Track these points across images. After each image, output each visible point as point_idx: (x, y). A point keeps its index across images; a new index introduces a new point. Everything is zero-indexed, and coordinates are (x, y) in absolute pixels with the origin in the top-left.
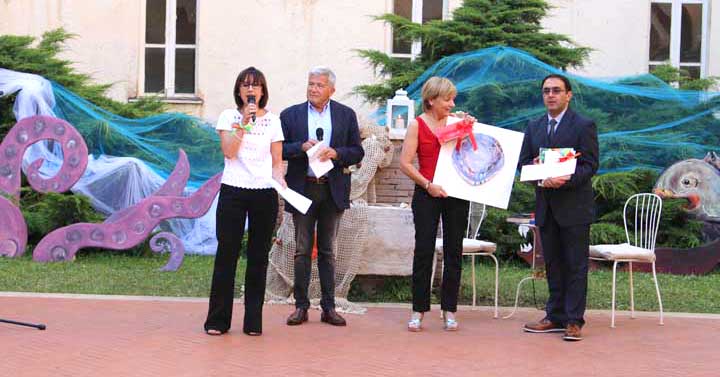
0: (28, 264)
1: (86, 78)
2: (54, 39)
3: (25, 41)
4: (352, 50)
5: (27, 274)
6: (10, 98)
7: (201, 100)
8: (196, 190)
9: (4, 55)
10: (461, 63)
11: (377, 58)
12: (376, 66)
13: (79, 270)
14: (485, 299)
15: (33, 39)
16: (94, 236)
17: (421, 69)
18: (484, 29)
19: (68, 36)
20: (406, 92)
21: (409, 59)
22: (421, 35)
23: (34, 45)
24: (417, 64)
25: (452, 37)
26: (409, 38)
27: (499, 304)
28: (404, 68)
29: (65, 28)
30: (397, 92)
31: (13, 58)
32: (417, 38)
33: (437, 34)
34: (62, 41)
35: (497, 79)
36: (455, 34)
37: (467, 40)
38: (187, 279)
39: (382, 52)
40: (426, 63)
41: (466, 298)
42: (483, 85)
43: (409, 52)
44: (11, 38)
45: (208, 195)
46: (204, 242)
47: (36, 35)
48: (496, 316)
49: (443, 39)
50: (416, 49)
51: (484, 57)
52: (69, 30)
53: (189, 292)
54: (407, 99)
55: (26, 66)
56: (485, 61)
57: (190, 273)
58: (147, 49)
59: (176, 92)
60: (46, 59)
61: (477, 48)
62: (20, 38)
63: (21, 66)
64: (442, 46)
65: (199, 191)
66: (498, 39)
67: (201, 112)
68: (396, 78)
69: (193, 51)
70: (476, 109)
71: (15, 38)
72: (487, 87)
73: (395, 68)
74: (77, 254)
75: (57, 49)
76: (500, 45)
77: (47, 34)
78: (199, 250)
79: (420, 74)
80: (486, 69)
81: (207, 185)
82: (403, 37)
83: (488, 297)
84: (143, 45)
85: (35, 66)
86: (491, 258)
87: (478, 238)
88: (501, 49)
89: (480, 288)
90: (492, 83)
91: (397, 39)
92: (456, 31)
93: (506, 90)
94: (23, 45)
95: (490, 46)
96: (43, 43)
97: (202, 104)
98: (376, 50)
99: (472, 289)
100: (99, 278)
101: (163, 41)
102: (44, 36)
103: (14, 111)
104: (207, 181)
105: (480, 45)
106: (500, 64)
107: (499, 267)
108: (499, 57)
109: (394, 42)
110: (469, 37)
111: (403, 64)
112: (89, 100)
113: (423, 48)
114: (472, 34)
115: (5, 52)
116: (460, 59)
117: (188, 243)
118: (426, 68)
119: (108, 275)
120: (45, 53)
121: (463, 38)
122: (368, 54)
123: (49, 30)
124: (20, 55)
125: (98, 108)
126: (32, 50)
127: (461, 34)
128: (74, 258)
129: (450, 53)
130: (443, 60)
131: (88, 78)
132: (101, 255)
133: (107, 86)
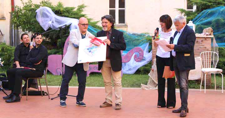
0: (75, 78)
1: (91, 20)
2: (81, 8)
3: (72, 9)
4: (175, 9)
5: (75, 81)
6: (68, 26)
7: (126, 25)
8: (126, 54)
9: (66, 13)
10: (210, 12)
11: (182, 11)
12: (182, 14)
13: (90, 79)
14: (219, 87)
15: (75, 8)
16: (95, 68)
17: (196, 14)
18: (217, 1)
19: (85, 6)
20: (192, 22)
21: (192, 11)
22: (196, 3)
23: (75, 10)
24: (195, 12)
25: (207, 4)
26: (192, 4)
27: (223, 89)
28: (191, 14)
29: (85, 4)
30: (189, 22)
31: (69, 14)
32: (195, 4)
33: (201, 3)
34: (84, 8)
35: (221, 17)
36: (207, 3)
37: (211, 4)
38: (124, 81)
39: (184, 9)
40: (198, 12)
41: (213, 87)
42: (217, 19)
43: (192, 9)
44: (68, 8)
45: (130, 55)
46: (129, 70)
47: (76, 7)
48: (223, 93)
49: (203, 5)
50: (195, 8)
51: (217, 10)
52: (85, 5)
53: (125, 86)
54: (192, 24)
55: (73, 16)
56: (217, 11)
57: (125, 80)
58: (110, 10)
59: (119, 23)
60: (79, 14)
61: (214, 7)
62: (71, 8)
63: (72, 16)
64: (203, 7)
65: (127, 54)
66: (221, 4)
67: (127, 29)
68: (188, 17)
69: (124, 10)
70: (215, 27)
71: (70, 8)
72: (218, 19)
73: (188, 14)
74: (90, 74)
75: (82, 11)
76: (222, 6)
77: (79, 6)
78: (127, 72)
79: (196, 16)
80: (217, 14)
81: (130, 52)
82: (190, 4)
83: (220, 87)
84: (109, 9)
85: (76, 16)
86: (220, 74)
87: (216, 68)
88: (222, 7)
89: (217, 84)
90: (220, 18)
91: (189, 5)
92: (208, 2)
93: (224, 20)
94: (72, 10)
95: (219, 6)
96: (78, 9)
97: (127, 27)
98: (182, 8)
99: (214, 84)
100: (97, 82)
101: (114, 7)
102: (78, 7)
103: (70, 30)
104: (130, 51)
105: (215, 6)
106: (222, 12)
107: (223, 77)
108: (222, 10)
109: (188, 6)
110: (212, 3)
111: (191, 13)
112: (92, 27)
113: (197, 7)
114: (213, 3)
115: (66, 12)
116: (209, 11)
117: (124, 70)
118: (198, 14)
119: (99, 81)
120: (78, 12)
121: (210, 4)
122: (179, 10)
123: (80, 5)
124: (71, 13)
125: (95, 29)
126: (74, 11)
127: (209, 3)
128: (89, 76)
129: (206, 9)
130: (203, 11)
131: (92, 19)
132: (97, 74)
133: (98, 22)
